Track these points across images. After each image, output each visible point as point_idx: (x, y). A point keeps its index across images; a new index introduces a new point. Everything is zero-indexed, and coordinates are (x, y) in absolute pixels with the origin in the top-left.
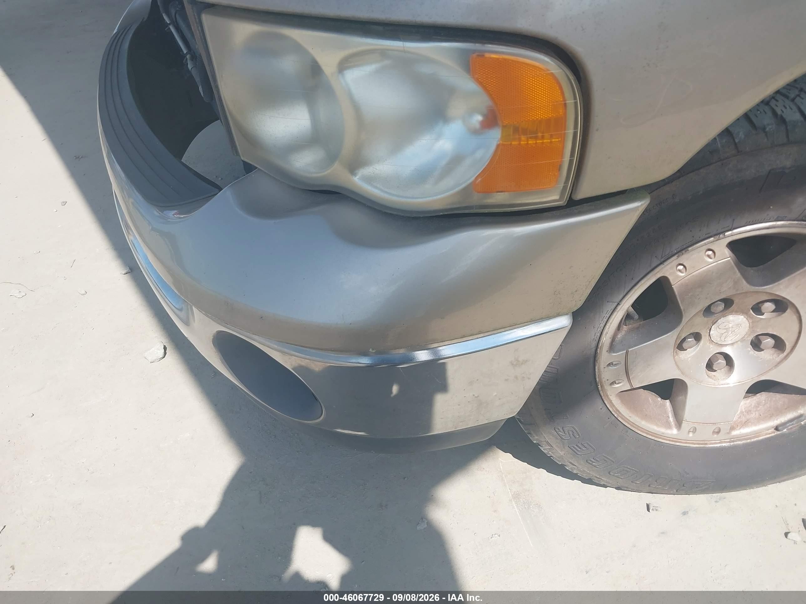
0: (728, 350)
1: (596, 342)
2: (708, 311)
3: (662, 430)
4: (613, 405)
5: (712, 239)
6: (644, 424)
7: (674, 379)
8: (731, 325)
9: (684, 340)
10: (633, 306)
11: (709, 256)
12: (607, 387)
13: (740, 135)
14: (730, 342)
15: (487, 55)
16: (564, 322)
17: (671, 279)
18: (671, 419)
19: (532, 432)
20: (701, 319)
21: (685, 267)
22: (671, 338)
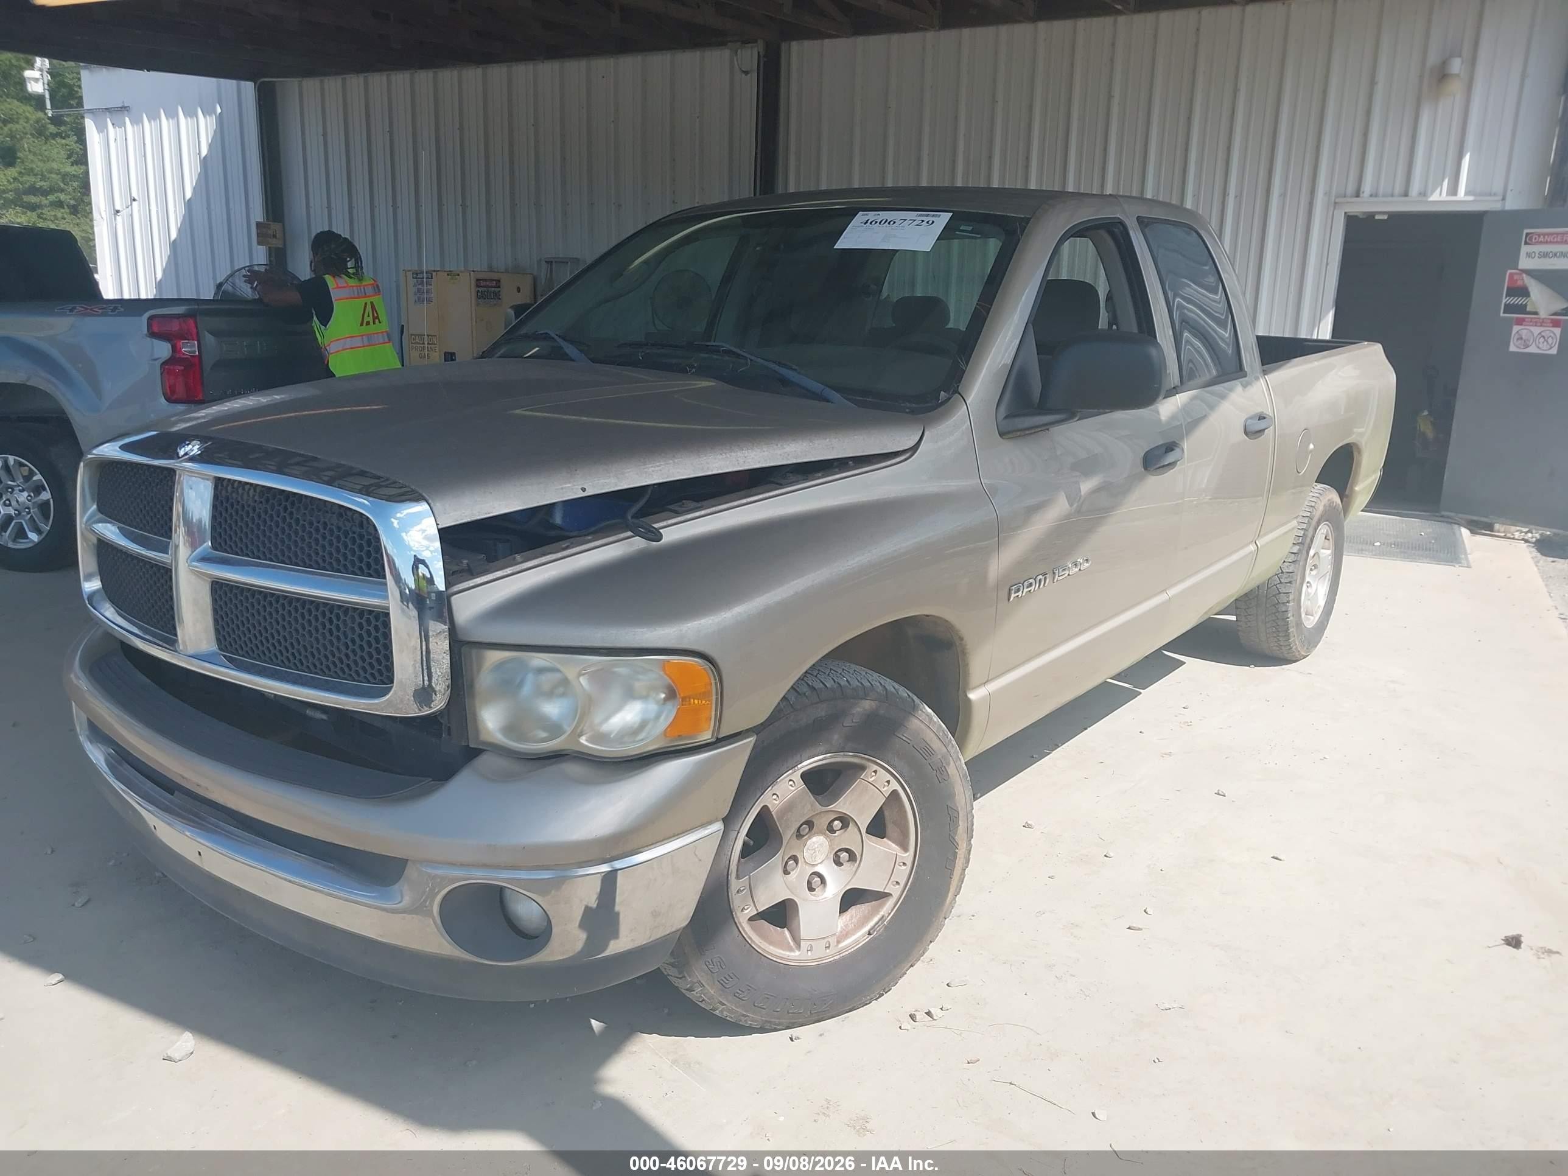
0: (820, 869)
1: (726, 871)
2: (799, 835)
3: (787, 953)
4: (746, 933)
5: (791, 771)
6: (772, 949)
7: (784, 901)
8: (816, 846)
9: (787, 863)
10: (747, 835)
11: (791, 785)
12: (739, 914)
13: (793, 699)
14: (820, 861)
15: (672, 661)
16: (718, 826)
17: (769, 806)
18: (792, 944)
19: (686, 975)
20: (795, 841)
21: (778, 796)
22: (777, 860)
